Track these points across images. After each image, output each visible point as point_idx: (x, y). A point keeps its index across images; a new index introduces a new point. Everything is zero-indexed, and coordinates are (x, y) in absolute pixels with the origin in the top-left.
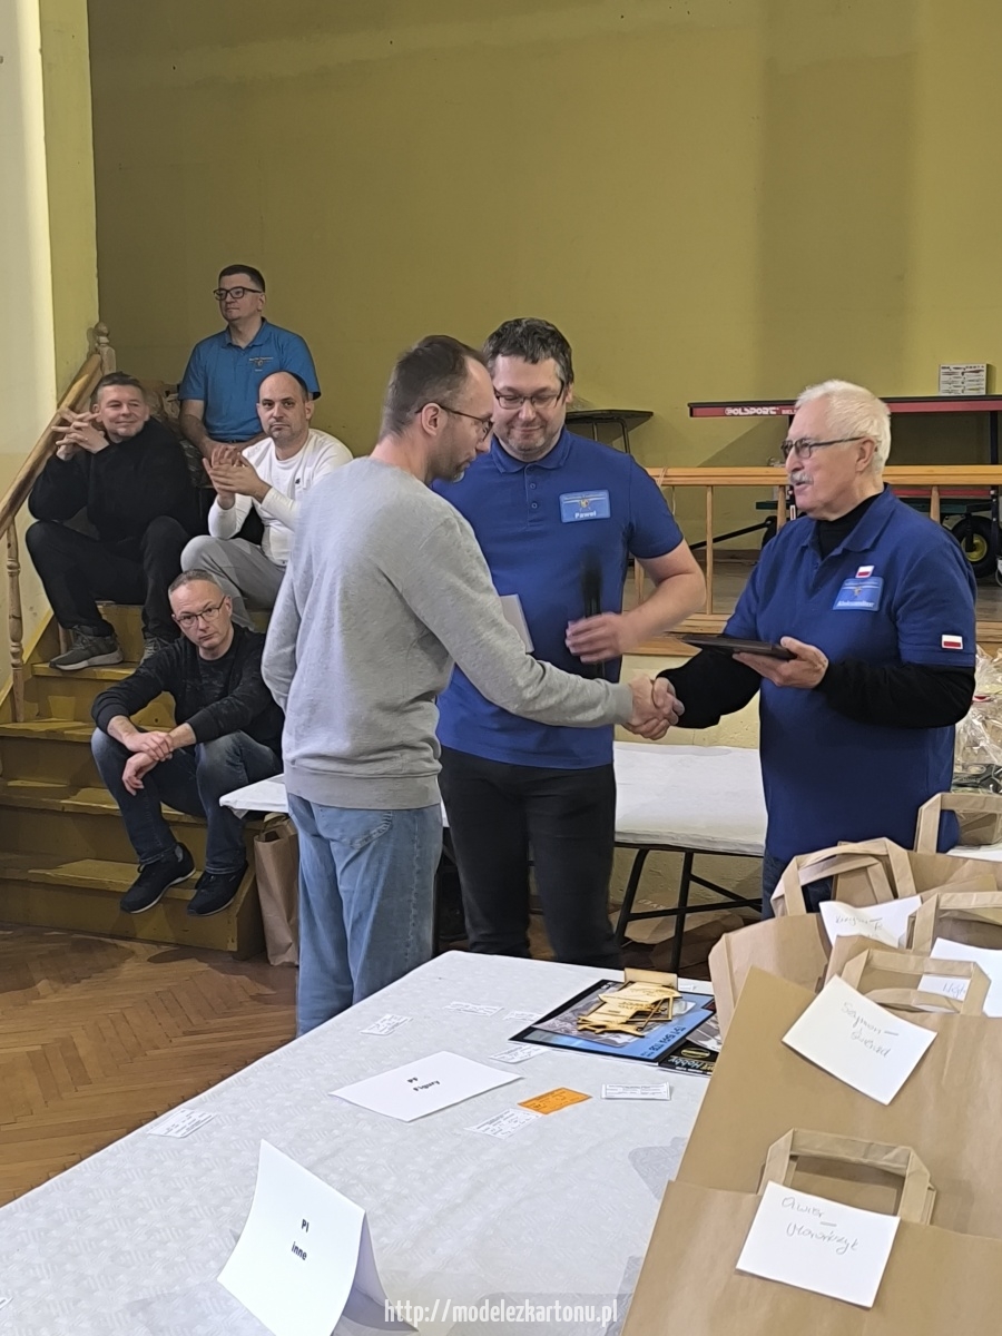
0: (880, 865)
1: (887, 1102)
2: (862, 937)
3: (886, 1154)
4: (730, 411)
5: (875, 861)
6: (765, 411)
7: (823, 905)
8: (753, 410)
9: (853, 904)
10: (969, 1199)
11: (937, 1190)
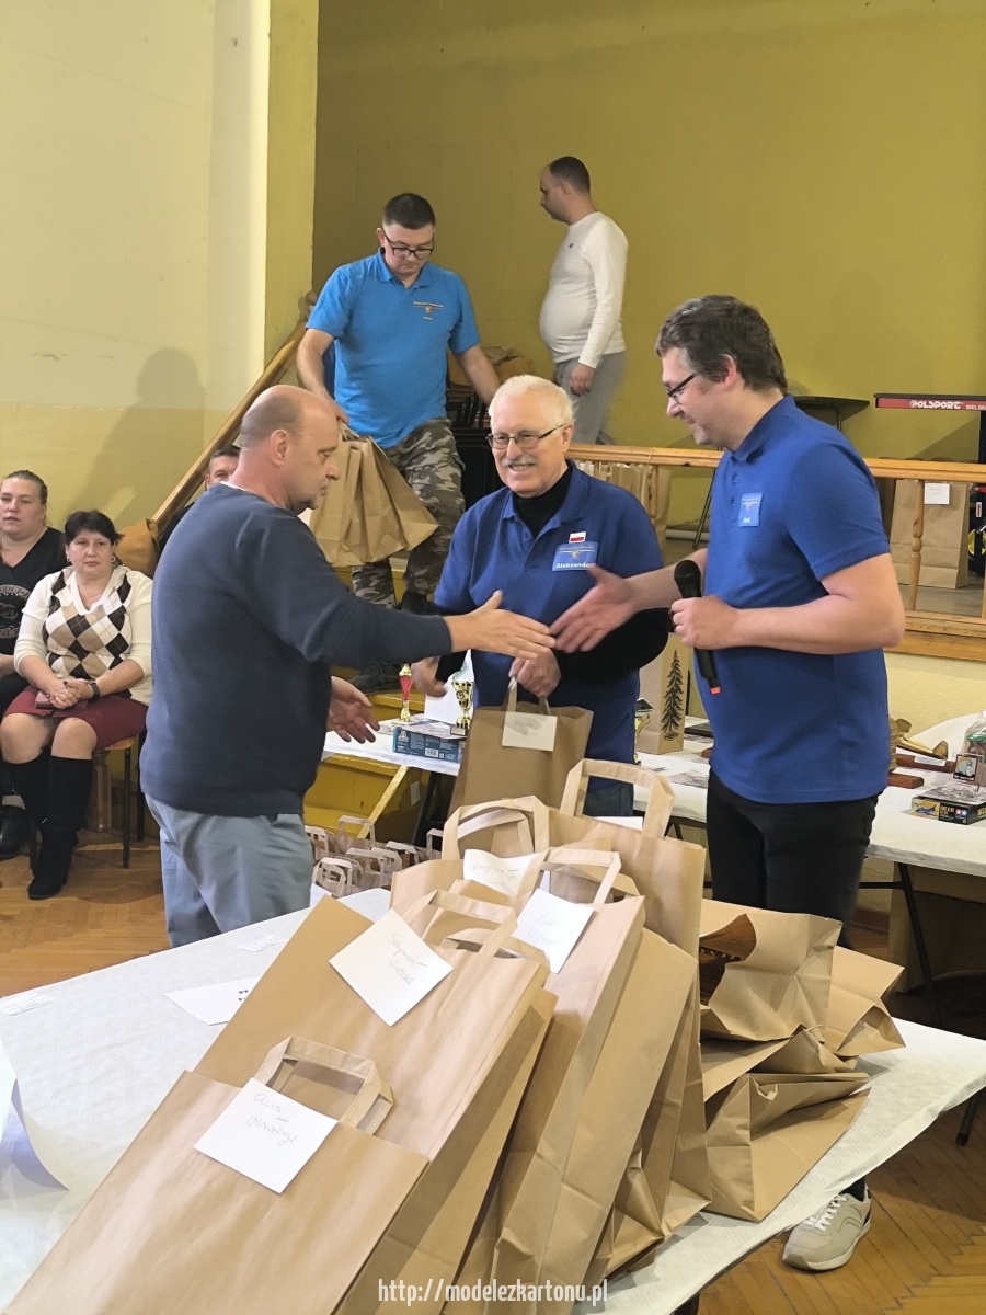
0: (526, 821)
1: (391, 1023)
2: (472, 882)
3: (358, 1064)
4: (914, 403)
5: (524, 817)
6: (950, 404)
7: (468, 852)
8: (938, 404)
9: (500, 855)
10: (415, 1114)
11: (395, 1105)
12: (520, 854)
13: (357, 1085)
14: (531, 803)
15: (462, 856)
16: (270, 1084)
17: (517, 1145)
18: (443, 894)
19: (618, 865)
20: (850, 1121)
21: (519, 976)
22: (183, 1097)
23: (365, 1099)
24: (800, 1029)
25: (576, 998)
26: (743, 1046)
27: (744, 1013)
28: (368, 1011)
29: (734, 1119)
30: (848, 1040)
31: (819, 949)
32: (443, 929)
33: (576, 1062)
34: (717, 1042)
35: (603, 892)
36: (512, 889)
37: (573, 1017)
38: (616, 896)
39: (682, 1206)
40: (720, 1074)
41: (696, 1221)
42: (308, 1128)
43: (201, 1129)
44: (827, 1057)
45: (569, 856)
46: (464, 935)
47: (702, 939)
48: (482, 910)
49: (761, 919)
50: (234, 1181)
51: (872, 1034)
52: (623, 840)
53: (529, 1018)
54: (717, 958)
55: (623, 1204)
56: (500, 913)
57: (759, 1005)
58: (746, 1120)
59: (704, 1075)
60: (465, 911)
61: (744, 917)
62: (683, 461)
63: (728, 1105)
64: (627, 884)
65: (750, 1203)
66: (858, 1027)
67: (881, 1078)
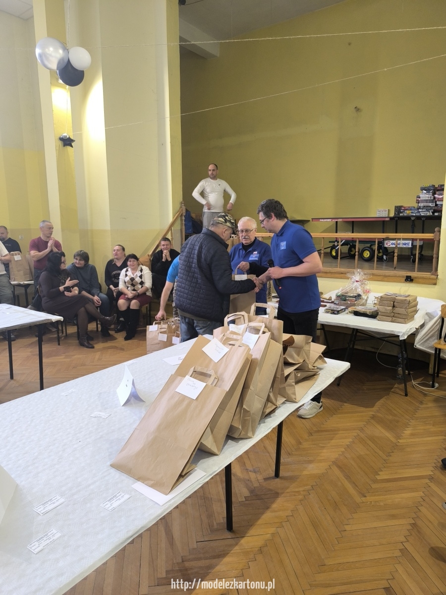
0: (242, 318)
1: (216, 362)
2: (232, 331)
3: (210, 371)
4: (321, 220)
5: (242, 316)
6: (329, 220)
7: (230, 325)
8: (326, 220)
9: (237, 325)
10: (223, 381)
11: (219, 379)
12: (242, 324)
13: (210, 376)
14: (243, 313)
15: (229, 325)
16: (191, 376)
17: (245, 387)
18: (226, 334)
19: (264, 326)
20: (316, 380)
21: (245, 350)
22: (172, 380)
23: (212, 379)
24: (304, 361)
25: (257, 355)
26: (292, 364)
27: (292, 357)
28: (211, 360)
29: (291, 381)
30: (314, 363)
31: (308, 343)
32: (226, 341)
33: (257, 369)
34: (287, 364)
35: (261, 332)
36: (241, 332)
37: (257, 359)
38: (264, 333)
39: (281, 400)
40: (288, 370)
41: (284, 403)
42: (201, 385)
43: (176, 387)
44: (310, 367)
45: (253, 324)
46: (231, 343)
47: (283, 341)
48: (235, 337)
49: (295, 337)
50: (184, 398)
51: (319, 361)
52: (265, 320)
53: (247, 359)
54: (286, 346)
55: (268, 400)
56: (239, 337)
57: (295, 355)
58: (294, 381)
59: (285, 371)
60: (231, 337)
61: (292, 337)
62: (268, 236)
63: (290, 377)
64: (266, 330)
65: (295, 399)
66: (317, 360)
67: (322, 371)
